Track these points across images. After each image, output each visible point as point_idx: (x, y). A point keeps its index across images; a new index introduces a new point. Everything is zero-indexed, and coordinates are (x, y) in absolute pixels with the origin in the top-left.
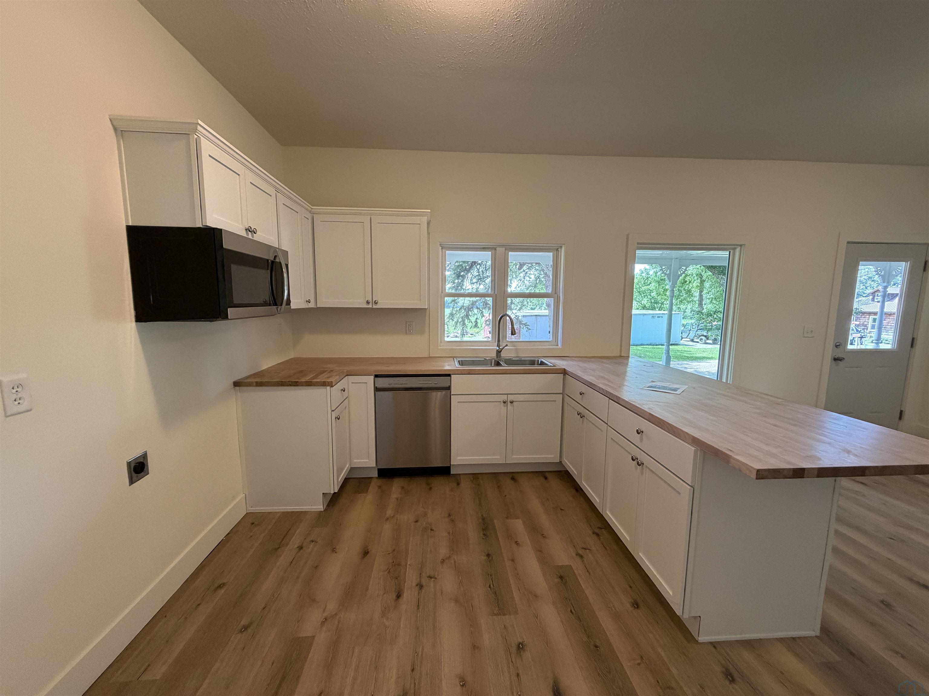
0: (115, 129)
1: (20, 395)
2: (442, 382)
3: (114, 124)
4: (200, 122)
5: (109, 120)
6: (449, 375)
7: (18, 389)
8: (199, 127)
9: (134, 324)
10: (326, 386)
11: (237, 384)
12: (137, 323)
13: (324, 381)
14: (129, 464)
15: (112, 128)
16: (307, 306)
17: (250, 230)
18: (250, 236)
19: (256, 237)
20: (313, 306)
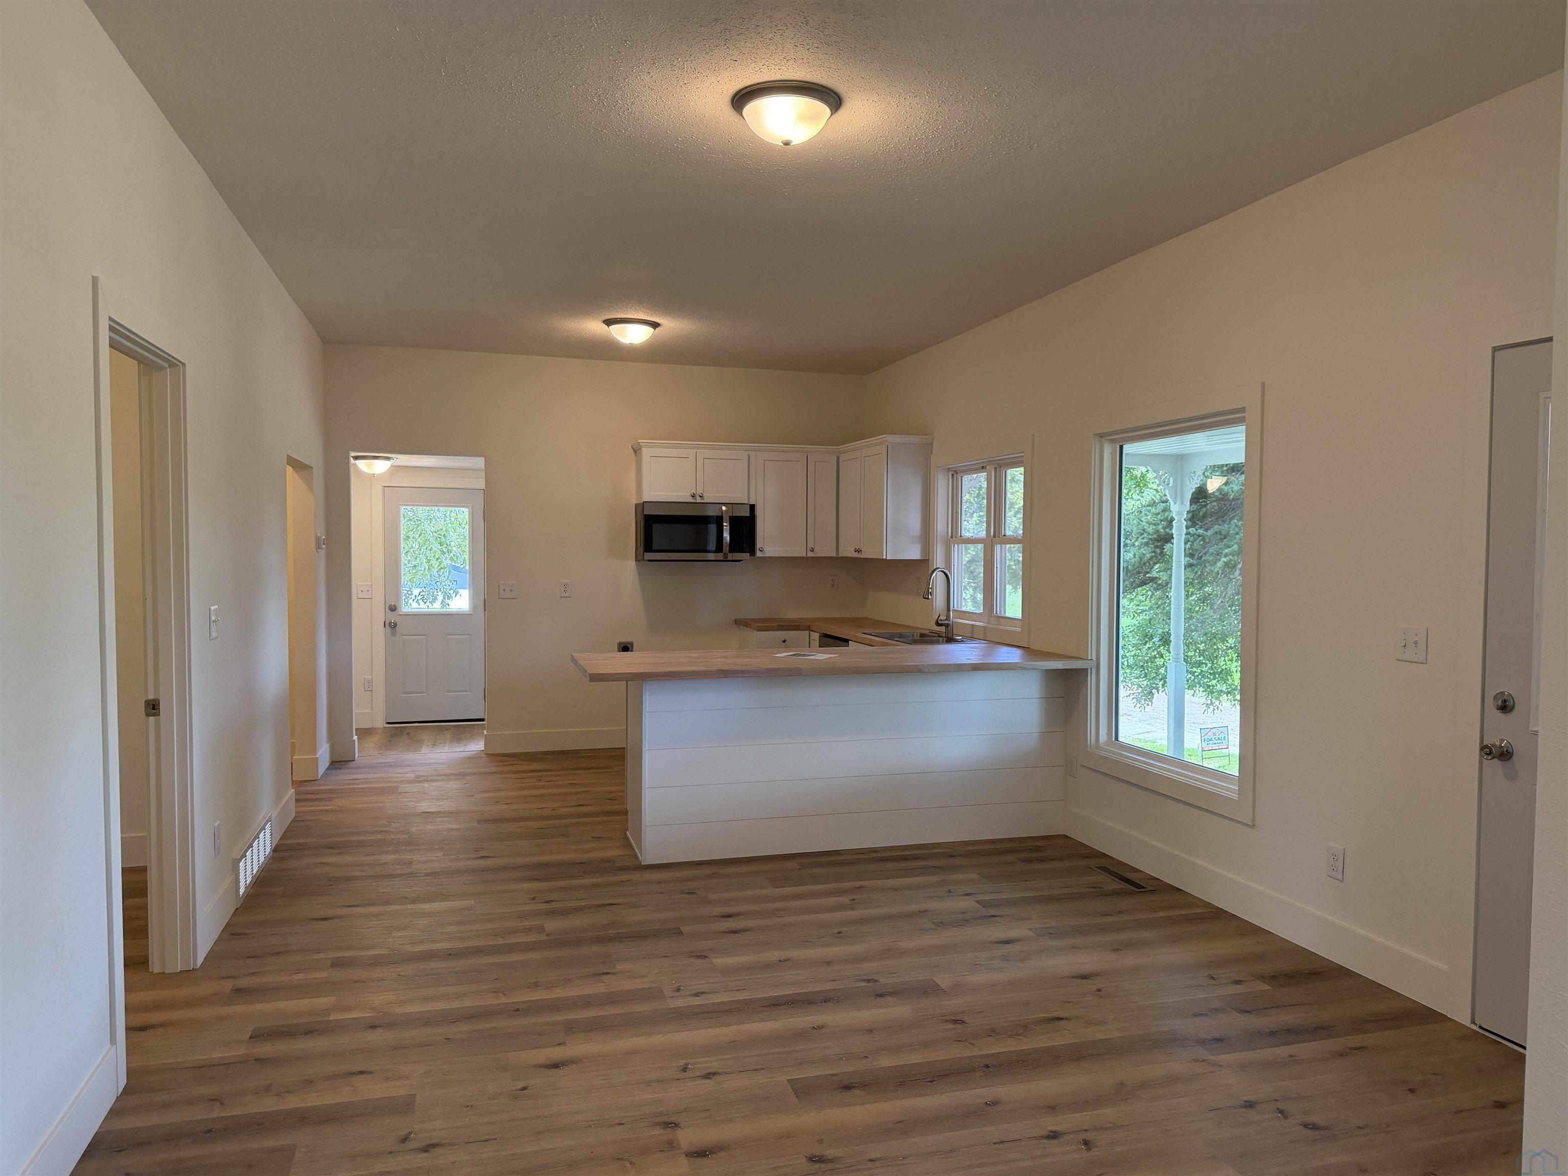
4: (639, 441)
7: (566, 587)
8: (641, 444)
9: (634, 563)
11: (738, 622)
12: (636, 562)
14: (617, 642)
16: (810, 554)
17: (693, 496)
18: (699, 500)
19: (703, 499)
20: (834, 555)
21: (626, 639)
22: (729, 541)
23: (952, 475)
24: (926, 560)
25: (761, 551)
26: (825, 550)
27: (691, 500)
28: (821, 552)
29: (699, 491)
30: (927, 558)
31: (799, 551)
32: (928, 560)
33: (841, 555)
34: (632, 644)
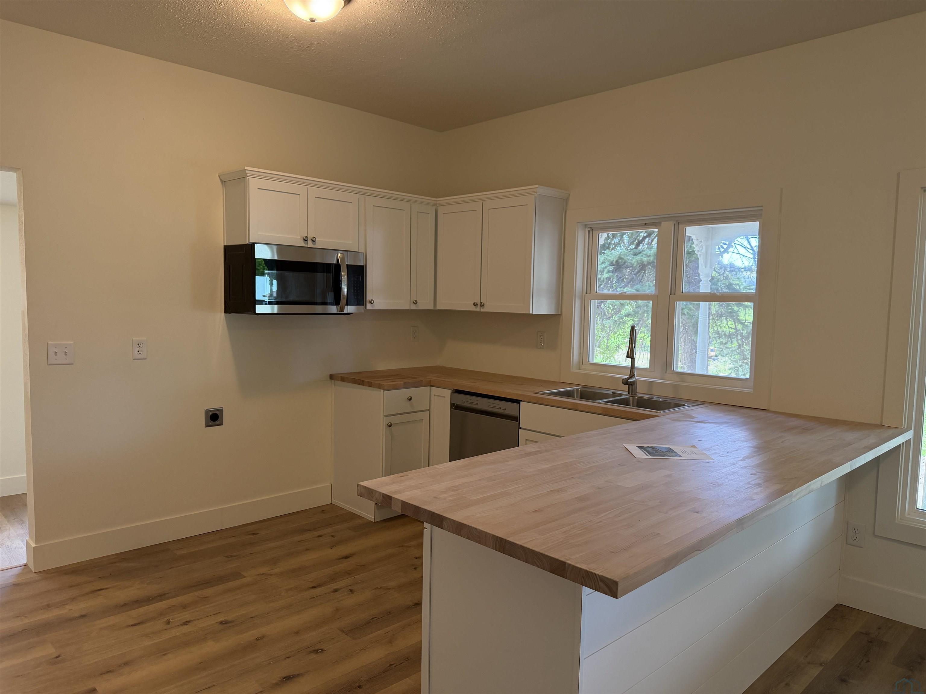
0: (221, 180)
1: (141, 349)
2: (509, 409)
3: (221, 178)
4: (246, 168)
5: (218, 176)
6: (518, 402)
7: (140, 346)
8: (247, 171)
9: (223, 314)
10: (380, 388)
11: (332, 377)
12: (226, 314)
13: (379, 384)
14: (207, 412)
15: (219, 180)
16: (413, 307)
17: (305, 240)
18: (310, 244)
19: (315, 244)
20: (431, 307)
21: (214, 406)
22: (346, 293)
23: (589, 231)
24: (560, 314)
25: (372, 303)
26: (426, 304)
27: (302, 244)
28: (422, 306)
29: (310, 236)
30: (560, 313)
31: (403, 304)
32: (561, 314)
33: (439, 307)
34: (221, 410)
